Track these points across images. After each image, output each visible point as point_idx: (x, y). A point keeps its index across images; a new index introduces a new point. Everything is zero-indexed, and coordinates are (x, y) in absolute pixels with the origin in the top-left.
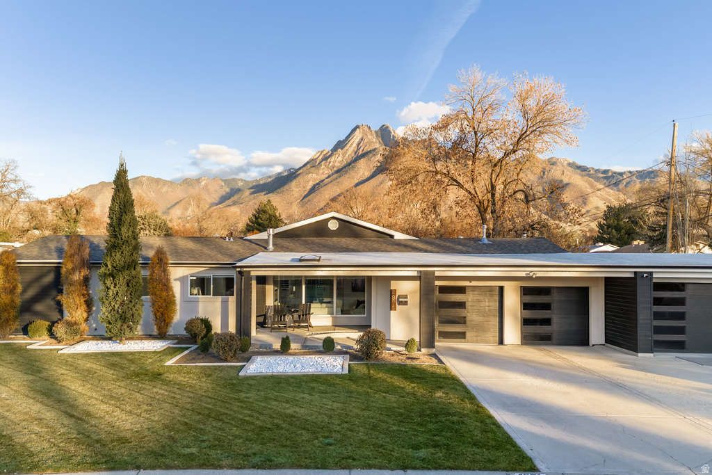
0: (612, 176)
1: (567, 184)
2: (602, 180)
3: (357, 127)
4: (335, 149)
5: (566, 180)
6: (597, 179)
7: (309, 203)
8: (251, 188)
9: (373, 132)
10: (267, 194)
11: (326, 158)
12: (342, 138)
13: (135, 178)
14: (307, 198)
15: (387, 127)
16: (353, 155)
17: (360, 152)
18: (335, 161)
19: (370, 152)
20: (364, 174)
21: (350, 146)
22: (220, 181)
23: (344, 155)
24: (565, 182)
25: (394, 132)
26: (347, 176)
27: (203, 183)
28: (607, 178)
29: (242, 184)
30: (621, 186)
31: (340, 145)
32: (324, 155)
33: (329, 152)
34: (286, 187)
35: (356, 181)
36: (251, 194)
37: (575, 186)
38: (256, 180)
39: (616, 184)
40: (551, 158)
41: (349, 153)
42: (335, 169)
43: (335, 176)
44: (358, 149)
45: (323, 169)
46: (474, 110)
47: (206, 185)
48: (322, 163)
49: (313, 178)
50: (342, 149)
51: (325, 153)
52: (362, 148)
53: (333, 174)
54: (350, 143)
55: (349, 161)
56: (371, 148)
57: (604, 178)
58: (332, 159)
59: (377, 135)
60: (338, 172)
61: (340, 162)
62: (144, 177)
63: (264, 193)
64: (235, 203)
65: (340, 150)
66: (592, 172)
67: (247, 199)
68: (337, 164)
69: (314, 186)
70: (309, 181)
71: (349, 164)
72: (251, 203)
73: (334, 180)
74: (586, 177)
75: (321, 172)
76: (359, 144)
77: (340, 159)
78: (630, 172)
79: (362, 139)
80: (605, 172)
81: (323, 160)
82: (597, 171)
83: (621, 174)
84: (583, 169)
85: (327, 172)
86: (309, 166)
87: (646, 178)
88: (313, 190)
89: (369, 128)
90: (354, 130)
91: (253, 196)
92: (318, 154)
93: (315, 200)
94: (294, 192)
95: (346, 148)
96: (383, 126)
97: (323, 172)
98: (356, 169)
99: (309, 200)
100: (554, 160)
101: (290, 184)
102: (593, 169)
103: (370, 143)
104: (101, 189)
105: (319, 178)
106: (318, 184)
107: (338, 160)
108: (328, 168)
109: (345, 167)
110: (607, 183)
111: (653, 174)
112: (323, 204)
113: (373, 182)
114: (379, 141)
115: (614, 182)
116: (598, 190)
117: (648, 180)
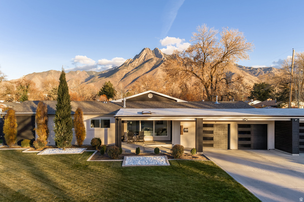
0: (253, 70)
1: (234, 73)
3: (144, 49)
4: (135, 59)
6: (247, 71)
8: (99, 75)
9: (151, 51)
10: (106, 78)
11: (131, 62)
12: (138, 54)
13: (48, 71)
15: (157, 49)
16: (143, 61)
17: (146, 60)
18: (135, 64)
19: (150, 60)
20: (147, 69)
21: (141, 57)
22: (85, 72)
23: (139, 61)
24: (233, 73)
25: (160, 51)
26: (140, 70)
27: (78, 73)
28: (250, 71)
29: (95, 73)
30: (256, 74)
31: (137, 57)
32: (130, 61)
33: (132, 60)
34: (114, 75)
35: (144, 72)
36: (99, 78)
37: (237, 74)
38: (101, 72)
39: (254, 74)
41: (141, 60)
42: (135, 67)
43: (135, 70)
44: (145, 59)
45: (130, 67)
46: (204, 43)
47: (79, 74)
48: (129, 64)
50: (138, 58)
51: (130, 60)
52: (146, 58)
53: (134, 69)
54: (141, 56)
56: (150, 58)
57: (249, 71)
58: (134, 63)
59: (153, 53)
60: (136, 68)
61: (137, 64)
62: (52, 70)
63: (104, 77)
64: (92, 82)
65: (137, 59)
66: (244, 68)
67: (97, 80)
68: (136, 65)
69: (126, 74)
70: (124, 72)
71: (141, 65)
72: (99, 82)
73: (135, 72)
74: (241, 70)
75: (129, 68)
76: (145, 56)
77: (137, 63)
78: (260, 68)
79: (146, 54)
80: (250, 68)
81: (130, 63)
82: (246, 68)
83: (256, 69)
84: (240, 67)
85: (132, 68)
86: (124, 66)
87: (267, 71)
88: (126, 76)
89: (150, 49)
90: (143, 50)
91: (100, 78)
92: (128, 61)
93: (126, 80)
94: (117, 77)
95: (140, 58)
96: (155, 48)
97: (130, 69)
98: (144, 67)
99: (124, 81)
101: (116, 73)
102: (245, 67)
103: (150, 56)
104: (34, 76)
105: (128, 71)
106: (127, 73)
107: (136, 63)
108: (132, 66)
109: (139, 66)
110: (251, 73)
111: (270, 69)
112: (130, 82)
113: (151, 73)
114: (154, 55)
115: (253, 72)
116: (247, 76)
117: (268, 72)
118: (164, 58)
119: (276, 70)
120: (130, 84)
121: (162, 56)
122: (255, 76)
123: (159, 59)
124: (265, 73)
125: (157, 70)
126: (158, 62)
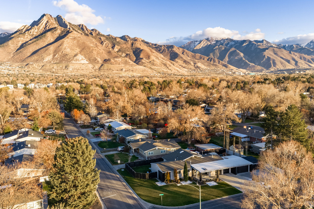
0: (158, 47)
1: (142, 50)
2: (154, 48)
3: (44, 15)
4: (32, 25)
5: (142, 48)
6: (153, 48)
7: (21, 53)
9: (53, 18)
11: (28, 30)
12: (36, 20)
14: (19, 51)
15: (61, 17)
16: (43, 29)
18: (33, 32)
19: (53, 29)
20: (50, 40)
21: (42, 25)
23: (38, 29)
25: (64, 19)
26: (41, 40)
30: (161, 51)
31: (35, 23)
32: (27, 28)
33: (29, 27)
34: (5, 44)
35: (47, 43)
37: (145, 51)
39: (159, 51)
40: (135, 38)
41: (41, 28)
42: (34, 36)
43: (35, 40)
44: (46, 27)
45: (27, 35)
48: (26, 32)
49: (21, 40)
51: (27, 27)
52: (48, 26)
53: (33, 39)
54: (41, 23)
55: (42, 32)
56: (53, 27)
57: (155, 47)
58: (32, 31)
59: (55, 20)
60: (35, 37)
61: (36, 32)
65: (36, 26)
66: (151, 45)
68: (35, 33)
70: (19, 41)
71: (42, 34)
73: (34, 42)
74: (149, 47)
75: (26, 37)
76: (46, 24)
78: (164, 46)
79: (48, 21)
80: (155, 45)
81: (26, 31)
82: (152, 44)
83: (161, 46)
84: (147, 43)
85: (30, 37)
86: (18, 33)
88: (22, 46)
89: (51, 16)
92: (23, 27)
93: (24, 52)
94: (11, 47)
95: (39, 26)
96: (58, 16)
97: (27, 37)
98: (46, 37)
99: (20, 52)
100: (136, 38)
101: (8, 42)
102: (151, 43)
103: (52, 24)
105: (25, 40)
106: (24, 43)
107: (35, 31)
108: (30, 35)
109: (39, 35)
110: (156, 50)
111: (172, 47)
112: (29, 54)
113: (56, 44)
114: (57, 24)
115: (158, 49)
116: (153, 53)
117: (170, 49)
118: (69, 28)
119: (176, 48)
120: (30, 56)
121: (67, 25)
122: (160, 53)
123: (64, 29)
124: (168, 50)
125: (63, 42)
126: (62, 32)
